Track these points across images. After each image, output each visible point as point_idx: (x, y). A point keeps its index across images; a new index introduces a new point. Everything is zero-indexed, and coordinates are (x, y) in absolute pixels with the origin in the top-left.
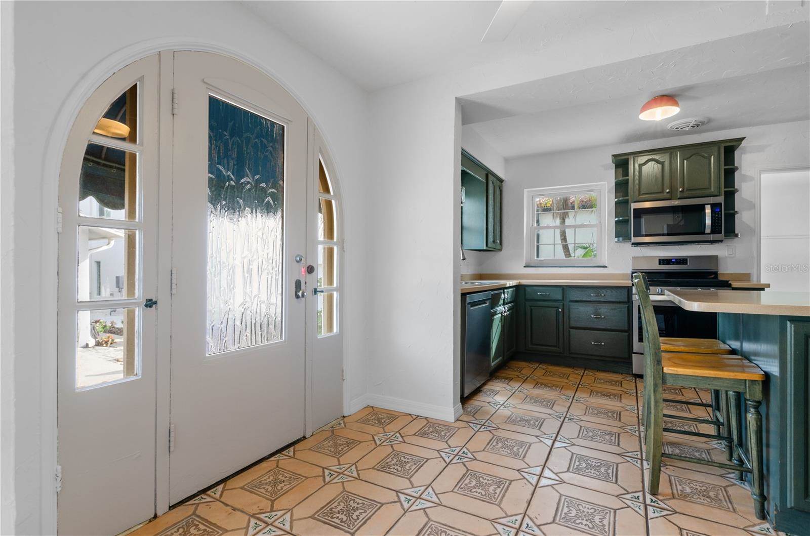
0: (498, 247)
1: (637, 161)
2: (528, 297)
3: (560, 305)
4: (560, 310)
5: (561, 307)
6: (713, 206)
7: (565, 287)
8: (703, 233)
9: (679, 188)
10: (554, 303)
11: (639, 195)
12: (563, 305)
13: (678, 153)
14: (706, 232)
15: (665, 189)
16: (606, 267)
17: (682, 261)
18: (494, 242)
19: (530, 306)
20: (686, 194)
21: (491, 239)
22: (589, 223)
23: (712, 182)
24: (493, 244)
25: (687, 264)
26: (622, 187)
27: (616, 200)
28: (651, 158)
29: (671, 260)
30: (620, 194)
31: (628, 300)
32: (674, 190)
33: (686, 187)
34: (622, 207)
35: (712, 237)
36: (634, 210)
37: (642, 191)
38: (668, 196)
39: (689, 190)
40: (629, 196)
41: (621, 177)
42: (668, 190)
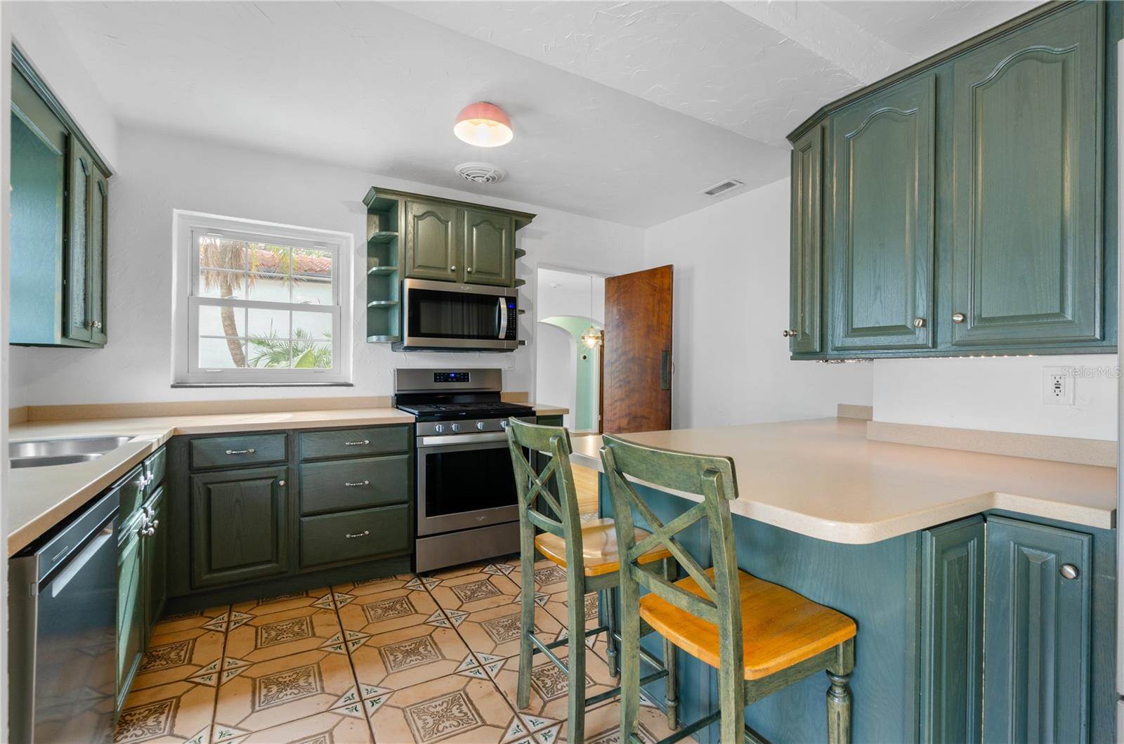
0: (97, 337)
1: (412, 209)
2: (198, 462)
3: (280, 471)
4: (282, 483)
5: (283, 475)
6: (507, 300)
7: (291, 433)
8: (497, 338)
9: (466, 265)
10: (266, 469)
11: (414, 268)
12: (287, 471)
13: (466, 212)
14: (500, 337)
15: (449, 265)
16: (351, 385)
17: (462, 376)
18: (86, 324)
19: (205, 484)
20: (475, 277)
21: (77, 316)
22: (318, 304)
23: (503, 265)
24: (84, 331)
25: (468, 381)
26: (381, 248)
27: (374, 269)
28: (430, 210)
29: (449, 374)
30: (376, 260)
31: (409, 447)
32: (460, 268)
33: (474, 267)
34: (379, 283)
35: (506, 344)
36: (411, 291)
37: (419, 262)
38: (453, 276)
39: (478, 272)
40: (397, 266)
41: (377, 231)
42: (453, 268)
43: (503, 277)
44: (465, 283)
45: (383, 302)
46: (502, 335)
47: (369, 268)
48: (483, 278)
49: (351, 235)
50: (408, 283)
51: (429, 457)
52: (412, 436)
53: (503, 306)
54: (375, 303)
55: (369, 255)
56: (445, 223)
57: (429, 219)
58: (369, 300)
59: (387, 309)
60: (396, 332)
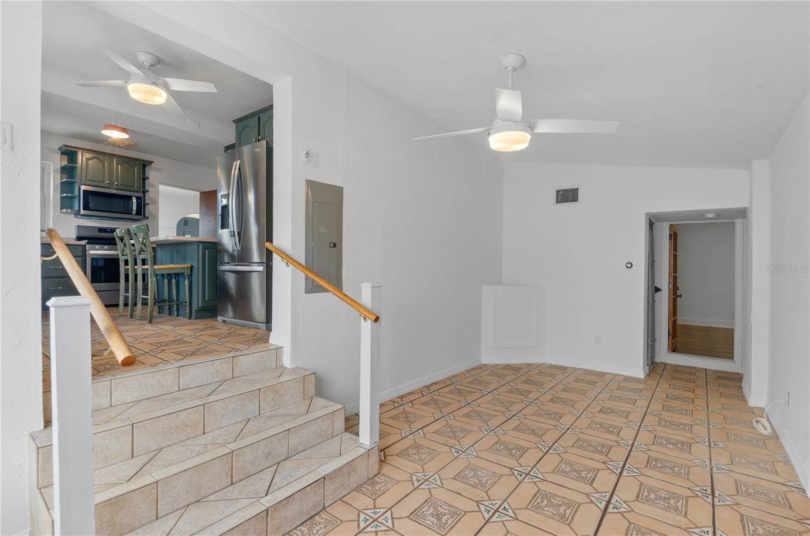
1: (85, 155)
6: (138, 198)
8: (131, 214)
9: (115, 182)
11: (86, 181)
13: (115, 158)
15: (105, 181)
20: (120, 187)
26: (68, 171)
27: (65, 180)
28: (95, 156)
29: (107, 230)
30: (66, 176)
31: (82, 254)
32: (111, 183)
33: (119, 182)
34: (67, 187)
35: (136, 217)
36: (84, 191)
37: (89, 178)
38: (108, 186)
39: (121, 185)
40: (77, 179)
41: (66, 163)
42: (108, 182)
43: (136, 188)
44: (115, 189)
45: (69, 195)
46: (134, 213)
47: (61, 179)
48: (124, 187)
49: (52, 164)
50: (83, 188)
51: (92, 259)
52: (84, 251)
53: (134, 200)
54: (65, 195)
55: (62, 173)
56: (103, 162)
57: (94, 160)
58: (62, 193)
59: (72, 198)
60: (77, 208)
